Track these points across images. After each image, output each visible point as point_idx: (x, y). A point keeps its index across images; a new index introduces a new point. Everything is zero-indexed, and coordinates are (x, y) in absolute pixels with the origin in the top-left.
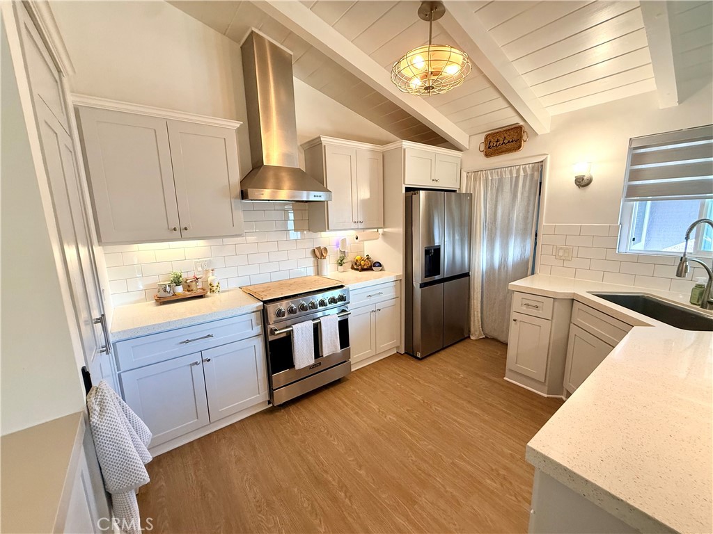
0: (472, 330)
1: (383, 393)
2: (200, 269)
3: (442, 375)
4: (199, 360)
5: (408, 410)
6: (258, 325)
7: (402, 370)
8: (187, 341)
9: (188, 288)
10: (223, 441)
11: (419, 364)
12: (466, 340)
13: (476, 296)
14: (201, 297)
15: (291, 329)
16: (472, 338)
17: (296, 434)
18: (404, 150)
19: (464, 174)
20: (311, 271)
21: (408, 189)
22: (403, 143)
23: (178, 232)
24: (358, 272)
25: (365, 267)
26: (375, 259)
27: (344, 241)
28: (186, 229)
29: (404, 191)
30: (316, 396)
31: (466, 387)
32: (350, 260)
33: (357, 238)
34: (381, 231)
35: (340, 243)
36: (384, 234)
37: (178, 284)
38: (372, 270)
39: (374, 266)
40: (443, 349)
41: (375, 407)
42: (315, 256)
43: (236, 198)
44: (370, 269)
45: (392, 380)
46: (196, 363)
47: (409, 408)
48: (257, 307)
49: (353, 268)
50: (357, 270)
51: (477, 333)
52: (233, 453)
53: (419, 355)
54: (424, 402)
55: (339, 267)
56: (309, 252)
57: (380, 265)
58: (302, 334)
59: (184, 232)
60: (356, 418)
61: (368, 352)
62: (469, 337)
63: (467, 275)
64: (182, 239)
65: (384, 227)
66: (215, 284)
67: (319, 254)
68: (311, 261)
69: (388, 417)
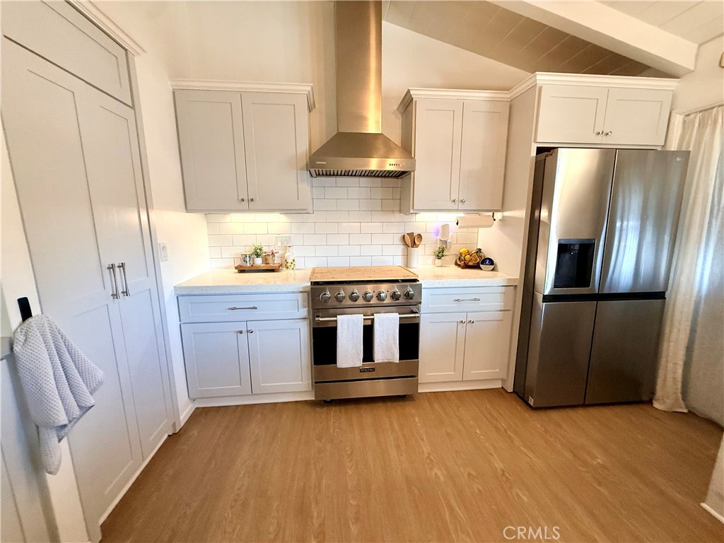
0: (659, 392)
1: (448, 434)
2: (279, 244)
3: (559, 446)
4: (244, 330)
5: (469, 474)
6: (305, 307)
7: (495, 414)
8: (235, 309)
9: (265, 261)
10: (259, 416)
11: (528, 415)
12: (642, 406)
13: (674, 337)
14: (272, 271)
15: (335, 319)
16: (656, 405)
17: (319, 440)
18: (540, 89)
19: (678, 120)
20: (399, 261)
21: (540, 150)
22: (538, 77)
23: (245, 203)
24: (460, 269)
25: (470, 264)
26: (487, 253)
27: (445, 227)
28: (252, 200)
29: (534, 153)
30: (353, 406)
31: (599, 484)
32: (454, 253)
33: (457, 224)
34: (498, 216)
35: (440, 231)
36: (503, 220)
37: (258, 255)
38: (481, 269)
39: (482, 263)
40: (584, 406)
41: (426, 449)
42: (406, 244)
43: (302, 169)
44: (477, 267)
45: (472, 423)
46: (241, 332)
47: (473, 473)
48: (304, 288)
49: (456, 264)
50: (459, 266)
51: (669, 402)
52: (256, 432)
53: (531, 402)
54: (503, 475)
55: (437, 260)
56: (398, 238)
57: (491, 262)
58: (349, 329)
59: (251, 203)
60: (393, 452)
61: (449, 374)
62: (650, 402)
63: (660, 296)
64: (249, 210)
65: (502, 209)
66: (290, 261)
67: (412, 241)
68: (399, 249)
69: (436, 470)
